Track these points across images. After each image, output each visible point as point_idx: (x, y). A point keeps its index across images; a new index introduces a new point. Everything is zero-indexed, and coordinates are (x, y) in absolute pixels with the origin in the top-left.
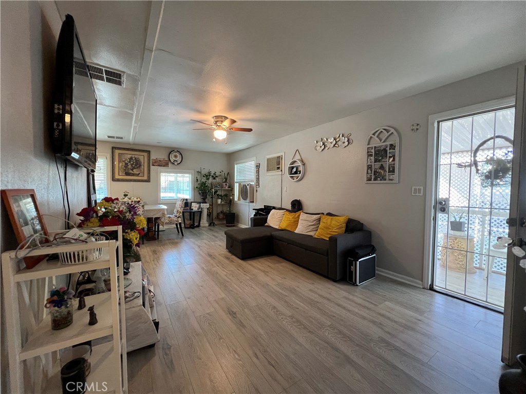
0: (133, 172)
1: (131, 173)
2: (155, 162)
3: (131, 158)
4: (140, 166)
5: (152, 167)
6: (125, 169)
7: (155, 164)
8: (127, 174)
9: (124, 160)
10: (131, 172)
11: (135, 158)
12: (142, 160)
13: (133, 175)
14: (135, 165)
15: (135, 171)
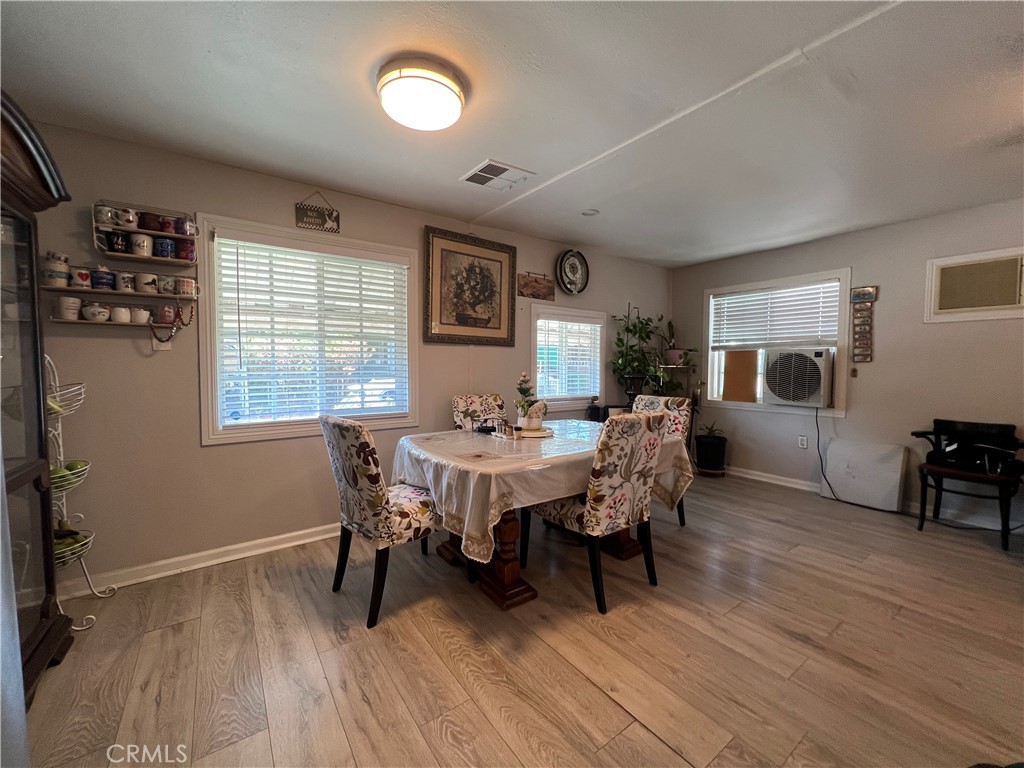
0: (474, 315)
1: (469, 317)
2: (526, 285)
3: (471, 269)
4: (493, 293)
5: (519, 299)
6: (455, 304)
7: (525, 291)
8: (462, 320)
9: (453, 272)
10: (470, 312)
11: (481, 269)
12: (496, 277)
13: (476, 323)
14: (482, 292)
15: (481, 312)
